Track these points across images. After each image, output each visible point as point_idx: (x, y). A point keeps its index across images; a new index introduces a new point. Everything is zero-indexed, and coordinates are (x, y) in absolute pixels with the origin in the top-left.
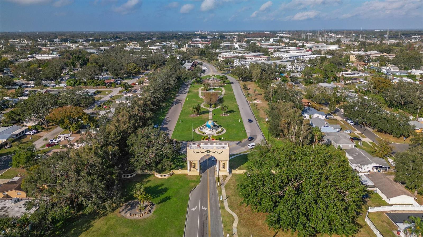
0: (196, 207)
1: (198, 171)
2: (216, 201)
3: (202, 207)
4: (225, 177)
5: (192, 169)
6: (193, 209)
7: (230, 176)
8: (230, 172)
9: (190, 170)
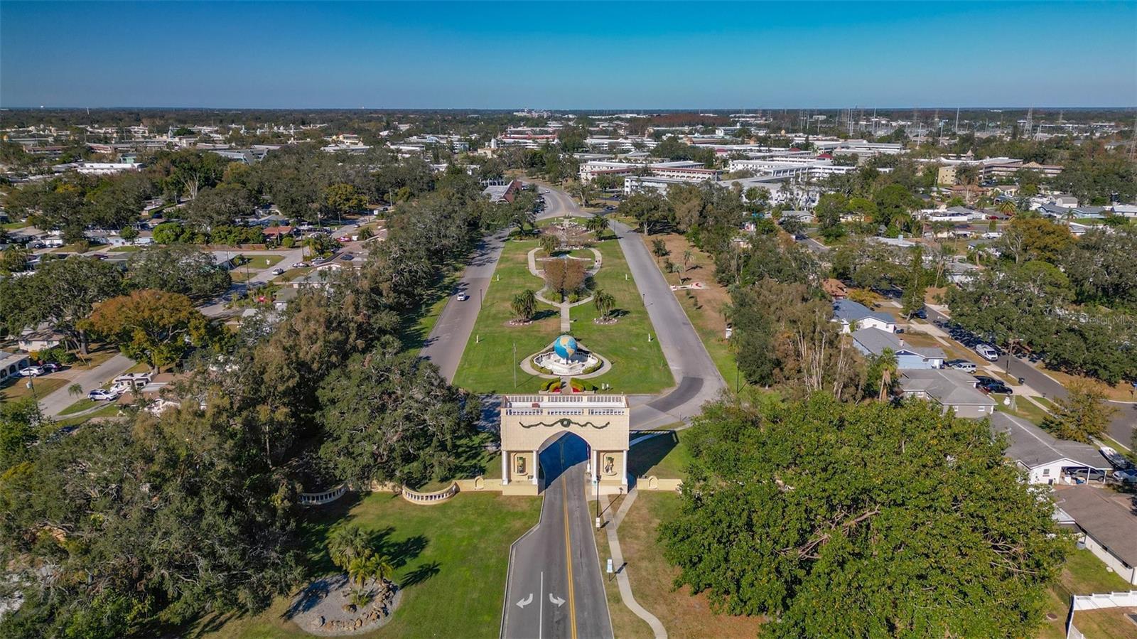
0: (531, 595)
1: (535, 481)
2: (592, 576)
3: (551, 595)
4: (616, 500)
5: (515, 476)
6: (521, 604)
7: (630, 499)
8: (632, 484)
9: (510, 481)
